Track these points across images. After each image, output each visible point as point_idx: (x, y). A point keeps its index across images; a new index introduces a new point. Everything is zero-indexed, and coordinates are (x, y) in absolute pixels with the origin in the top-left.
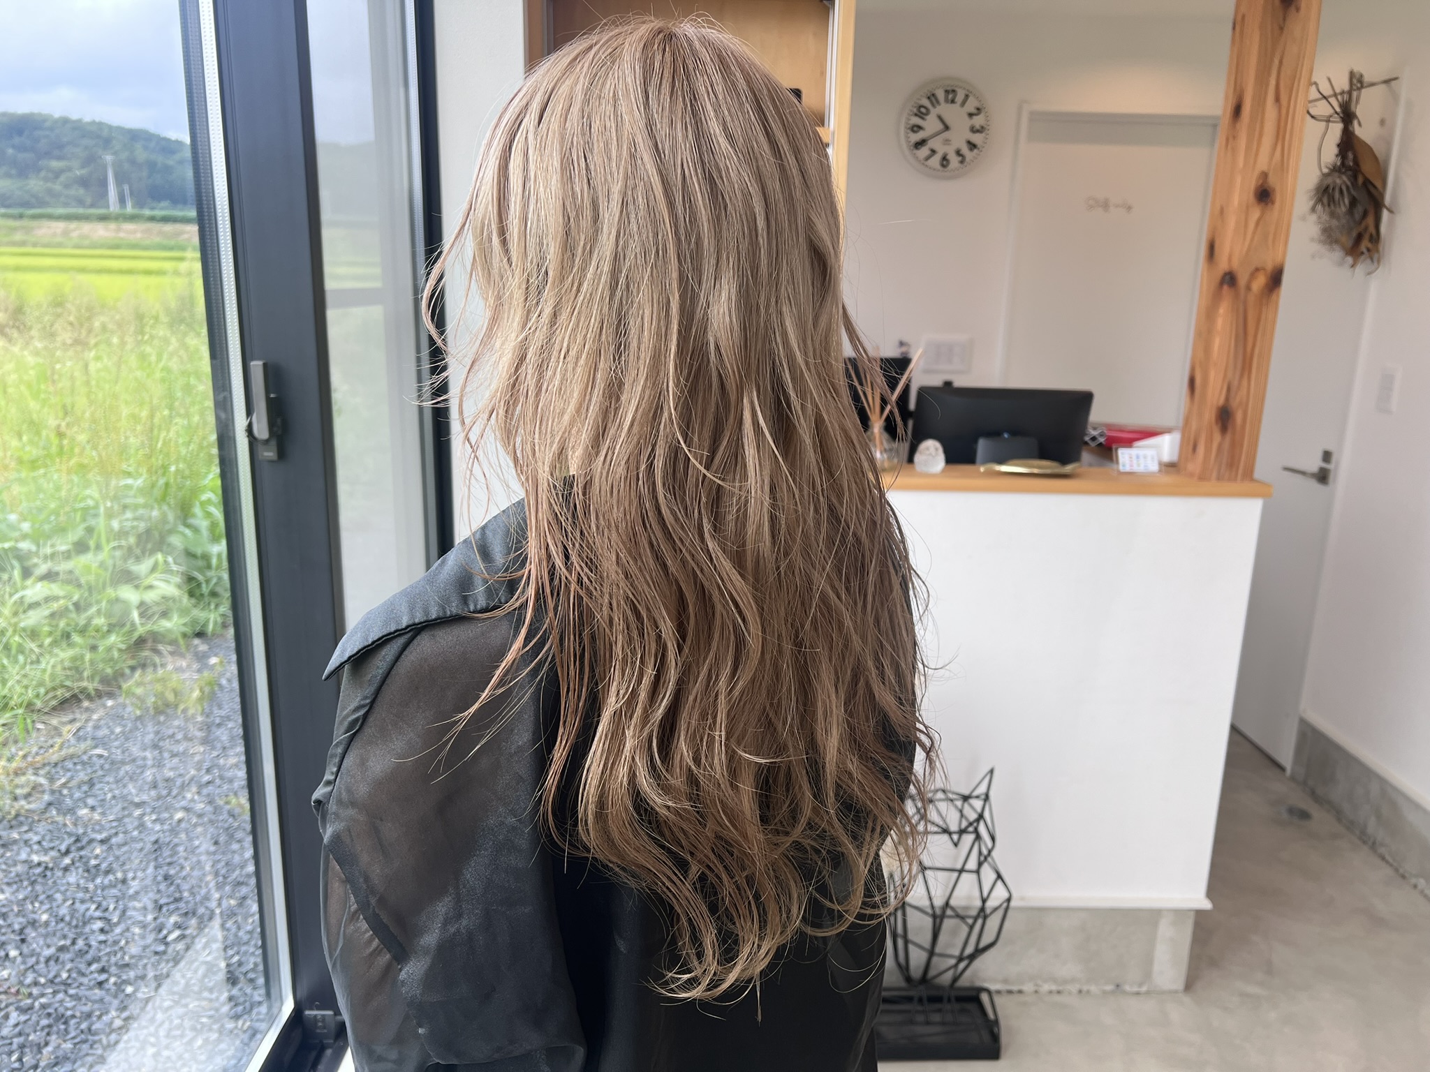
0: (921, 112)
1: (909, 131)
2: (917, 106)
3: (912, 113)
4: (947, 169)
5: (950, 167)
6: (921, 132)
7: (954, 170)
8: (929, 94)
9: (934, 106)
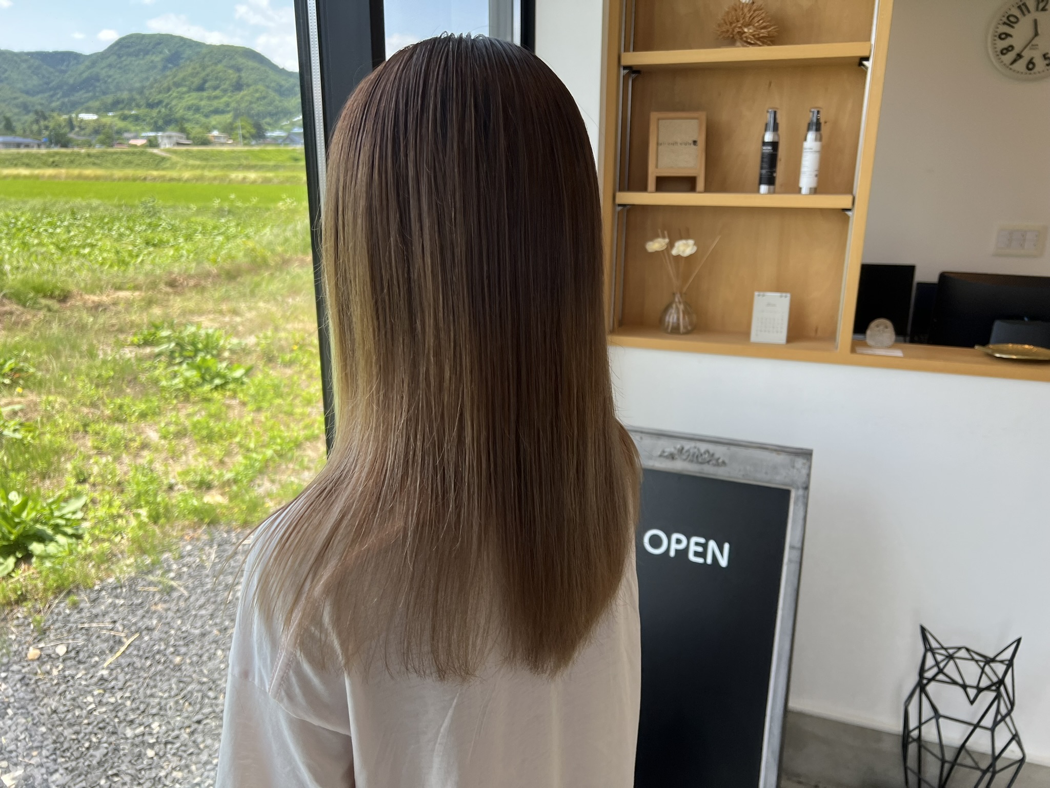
0: (1010, 21)
1: (997, 38)
2: (1007, 15)
3: (1001, 22)
4: (1032, 72)
5: (1036, 70)
6: (1009, 39)
7: (1039, 72)
8: (1021, 3)
9: (1024, 14)
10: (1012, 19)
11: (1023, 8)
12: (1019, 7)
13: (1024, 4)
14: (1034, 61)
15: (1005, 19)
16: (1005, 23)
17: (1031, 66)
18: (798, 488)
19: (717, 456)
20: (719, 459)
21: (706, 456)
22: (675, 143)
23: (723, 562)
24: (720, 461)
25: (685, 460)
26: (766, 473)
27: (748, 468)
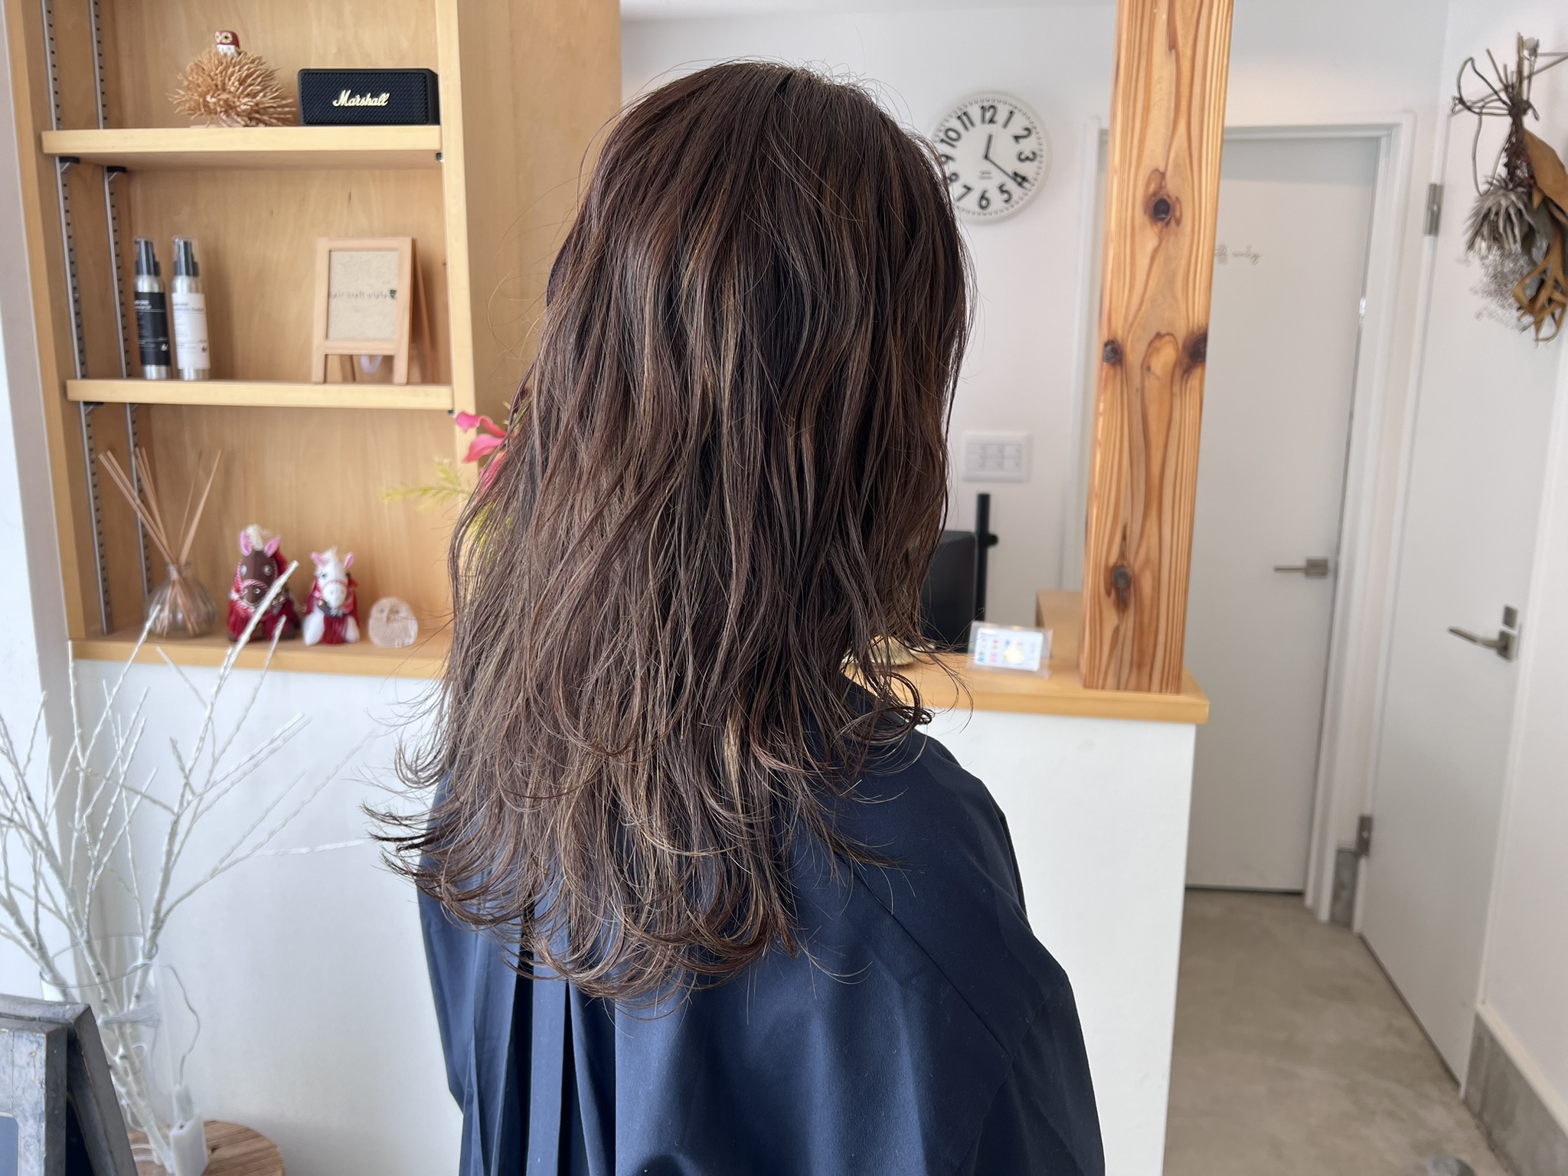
0: (950, 138)
2: (943, 128)
3: (937, 139)
4: (985, 212)
5: (991, 208)
6: (950, 162)
7: (996, 213)
8: (960, 113)
9: (966, 128)
10: (952, 135)
11: (964, 118)
12: (959, 118)
13: (965, 114)
14: (987, 195)
15: (942, 135)
16: (942, 141)
17: (984, 203)
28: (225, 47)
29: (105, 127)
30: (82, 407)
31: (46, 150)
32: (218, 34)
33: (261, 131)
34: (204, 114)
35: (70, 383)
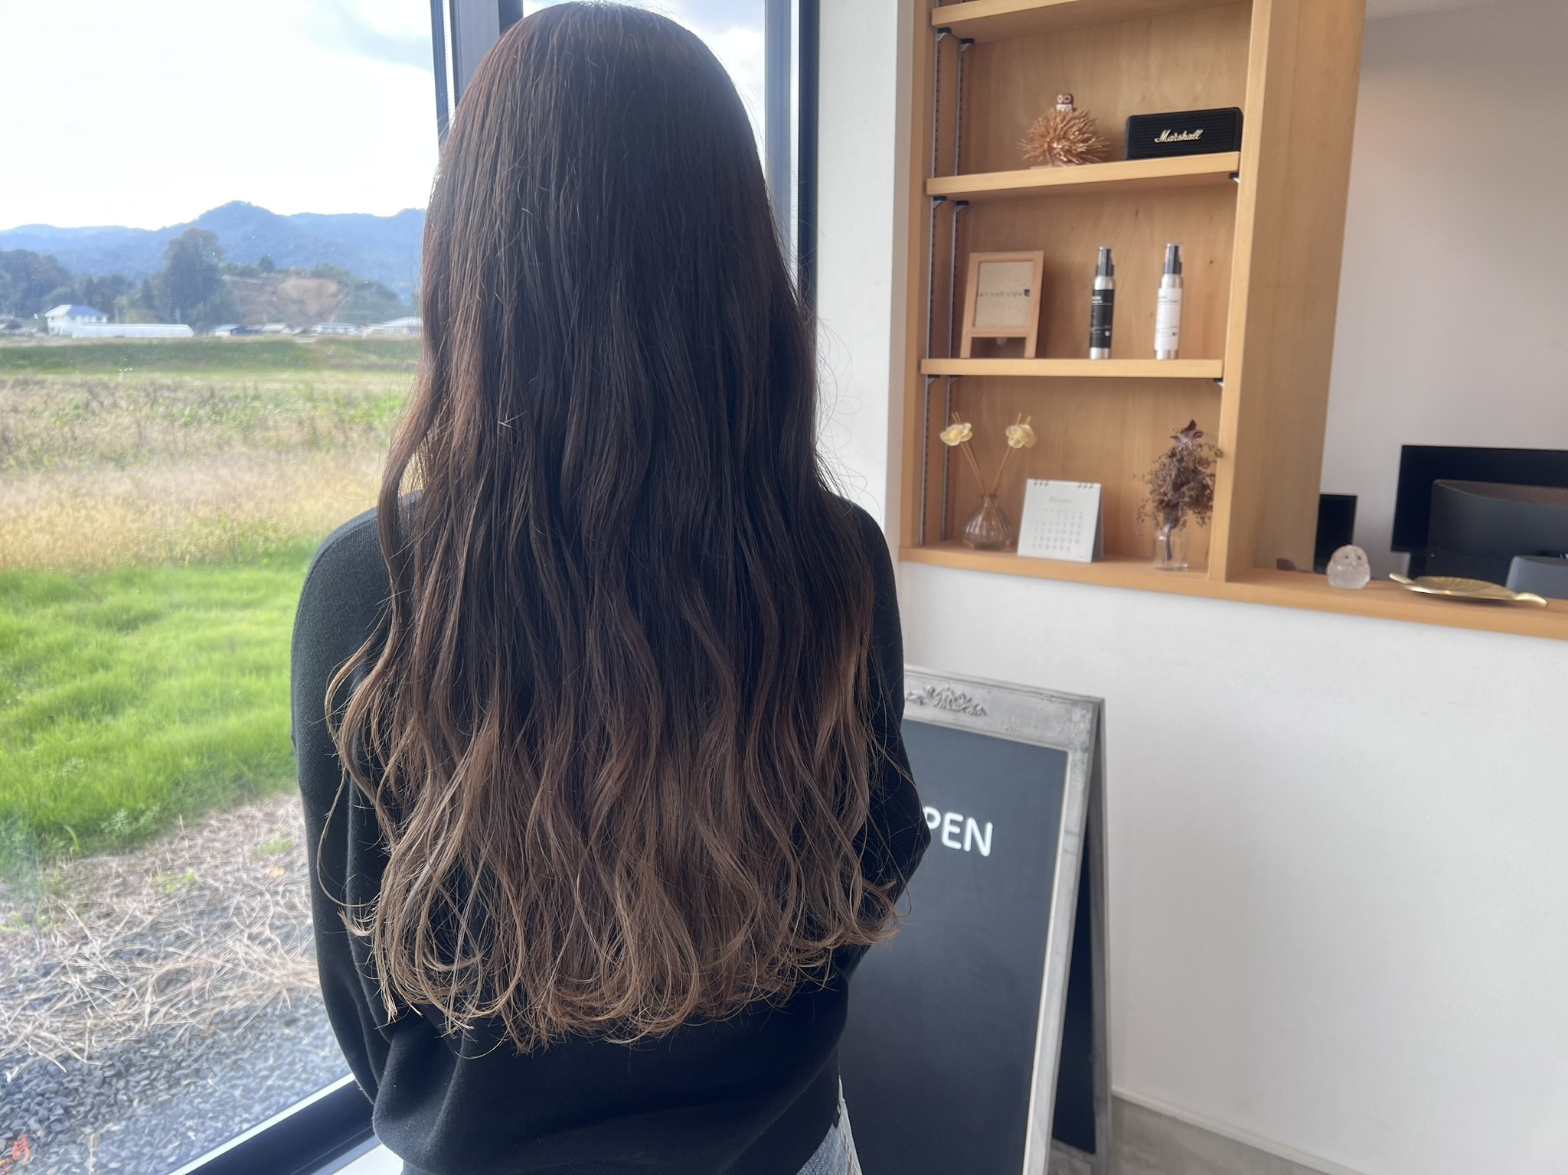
18: (1076, 750)
19: (974, 703)
20: (977, 705)
21: (962, 701)
22: (1002, 293)
23: (985, 850)
24: (979, 708)
25: (936, 706)
26: (1036, 727)
27: (1013, 719)
28: (1065, 106)
29: (958, 174)
30: (927, 379)
31: (928, 193)
32: (1060, 96)
33: (1089, 167)
34: (1048, 158)
35: (923, 361)
